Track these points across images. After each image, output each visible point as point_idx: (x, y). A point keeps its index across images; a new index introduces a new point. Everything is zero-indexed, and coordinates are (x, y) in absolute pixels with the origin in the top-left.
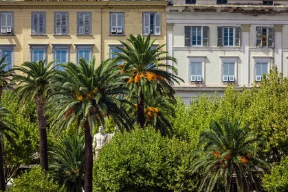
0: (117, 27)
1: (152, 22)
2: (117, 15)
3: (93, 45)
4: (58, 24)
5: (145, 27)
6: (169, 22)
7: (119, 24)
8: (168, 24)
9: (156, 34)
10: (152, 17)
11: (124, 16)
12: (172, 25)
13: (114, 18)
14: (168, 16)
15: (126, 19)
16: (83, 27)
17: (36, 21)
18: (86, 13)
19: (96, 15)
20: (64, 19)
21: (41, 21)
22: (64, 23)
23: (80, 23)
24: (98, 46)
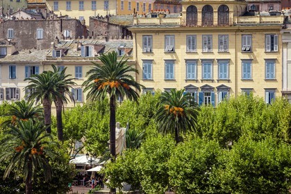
0: (247, 45)
1: (272, 42)
2: (247, 36)
3: (230, 59)
4: (205, 44)
5: (267, 46)
6: (284, 41)
7: (249, 43)
8: (283, 43)
9: (275, 51)
10: (272, 38)
11: (252, 38)
12: (287, 43)
13: (245, 38)
14: (283, 37)
15: (253, 39)
16: (223, 46)
17: (189, 42)
18: (224, 35)
19: (232, 37)
20: (209, 40)
21: (193, 42)
22: (209, 43)
23: (221, 43)
24: (233, 60)
